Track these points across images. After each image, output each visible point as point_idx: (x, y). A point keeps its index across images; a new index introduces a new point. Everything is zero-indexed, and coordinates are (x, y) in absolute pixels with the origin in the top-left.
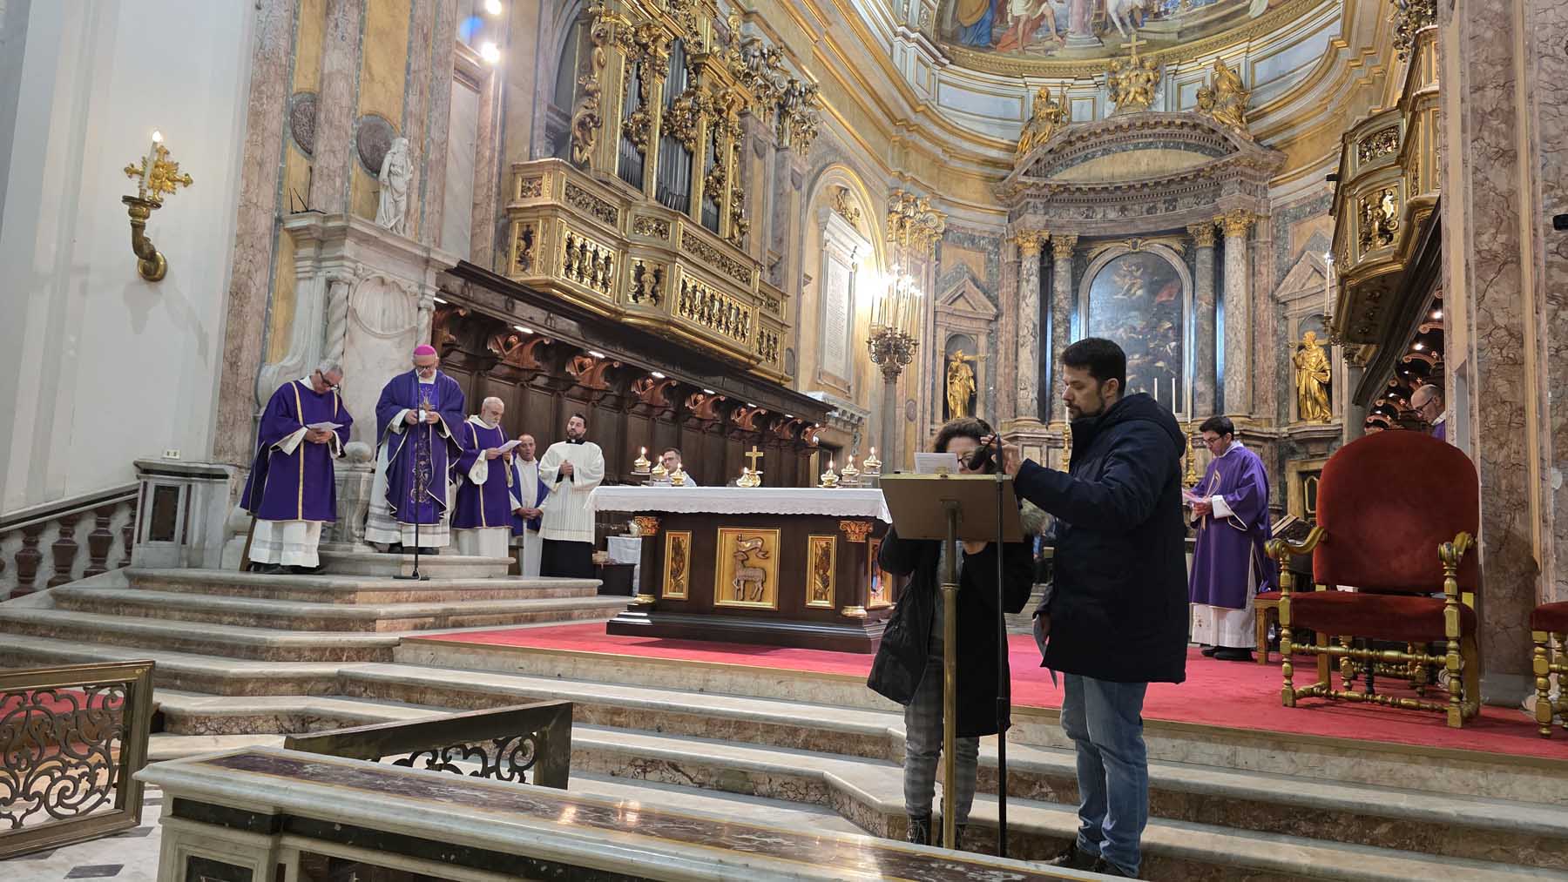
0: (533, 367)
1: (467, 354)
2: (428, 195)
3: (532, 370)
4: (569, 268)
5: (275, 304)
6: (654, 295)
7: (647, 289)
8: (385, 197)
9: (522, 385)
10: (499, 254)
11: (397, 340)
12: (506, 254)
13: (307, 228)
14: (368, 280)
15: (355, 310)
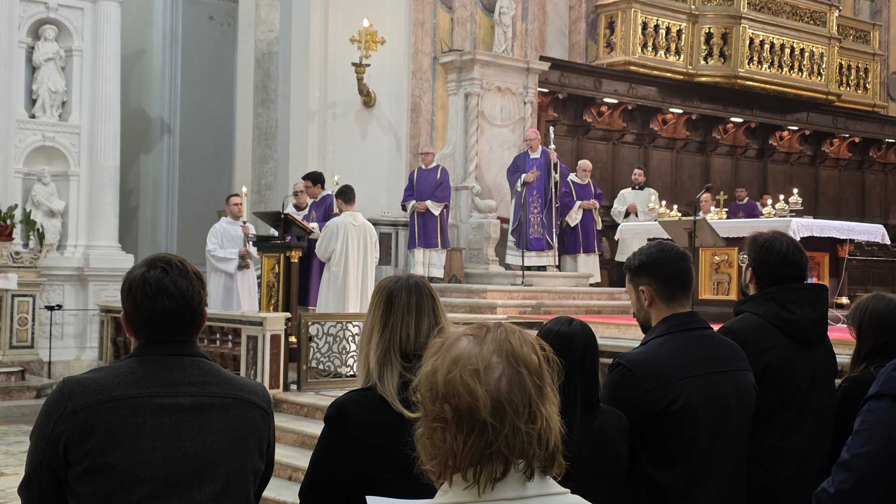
0: (620, 128)
1: (568, 125)
2: (530, 17)
3: (618, 131)
4: (645, 46)
5: (436, 114)
6: (722, 54)
7: (716, 51)
8: (498, 30)
9: (614, 144)
10: (591, 43)
11: (511, 127)
12: (596, 42)
13: (452, 62)
14: (490, 90)
15: (483, 112)
